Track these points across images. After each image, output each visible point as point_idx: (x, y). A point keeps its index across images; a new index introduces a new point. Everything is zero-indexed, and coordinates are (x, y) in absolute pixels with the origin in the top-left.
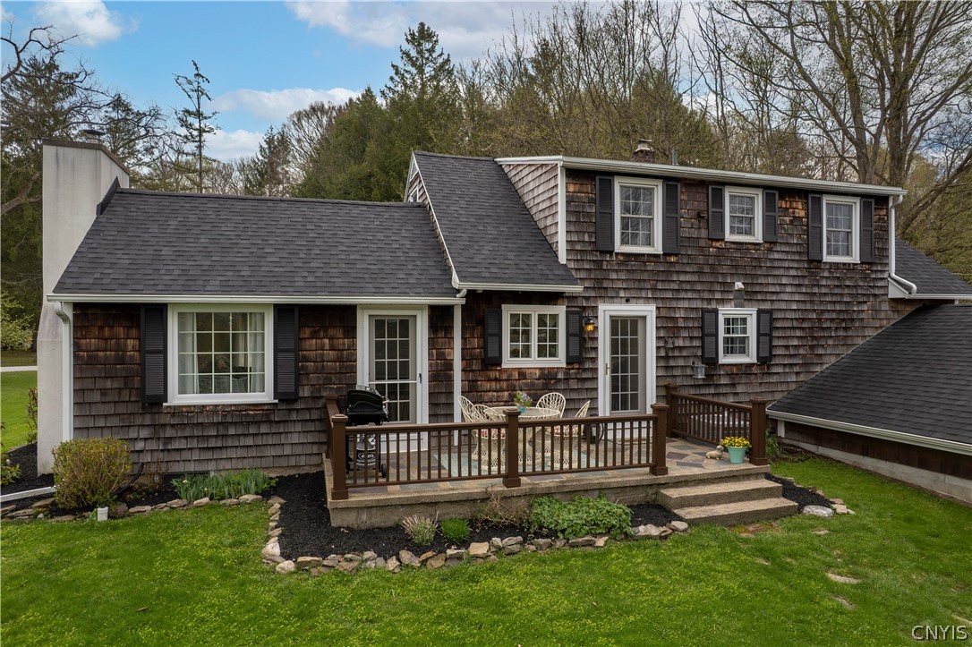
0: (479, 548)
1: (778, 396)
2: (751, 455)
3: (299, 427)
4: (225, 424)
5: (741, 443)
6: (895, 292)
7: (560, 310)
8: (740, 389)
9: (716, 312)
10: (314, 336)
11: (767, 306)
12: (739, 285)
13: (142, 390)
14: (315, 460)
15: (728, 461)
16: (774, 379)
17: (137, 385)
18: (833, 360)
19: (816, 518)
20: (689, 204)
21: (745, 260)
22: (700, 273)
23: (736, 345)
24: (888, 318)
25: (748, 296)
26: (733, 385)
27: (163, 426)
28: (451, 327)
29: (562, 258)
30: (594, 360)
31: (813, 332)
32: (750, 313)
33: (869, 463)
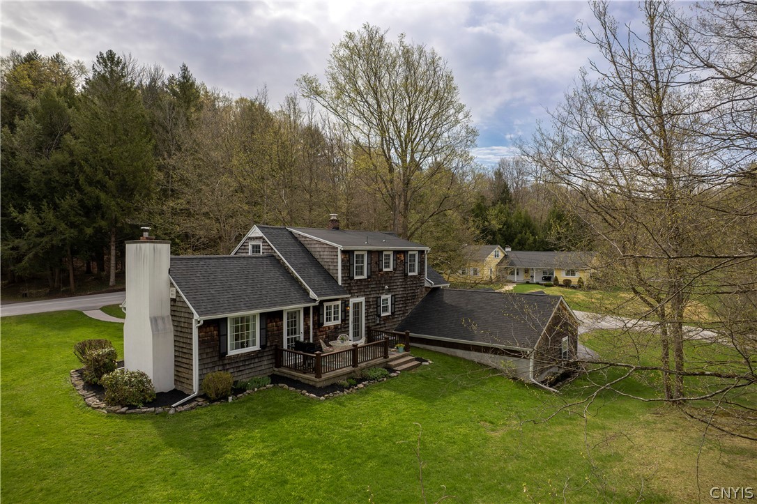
0: (361, 386)
1: (396, 326)
2: (406, 349)
3: (266, 358)
4: (245, 361)
5: (402, 346)
6: (427, 285)
7: (339, 303)
8: (386, 325)
9: (380, 297)
10: (271, 322)
11: (393, 294)
12: (387, 287)
13: (219, 351)
14: (271, 370)
15: (399, 352)
16: (395, 320)
17: (218, 349)
18: (410, 311)
19: (425, 365)
20: (375, 258)
21: (389, 278)
22: (376, 284)
23: (385, 309)
24: (425, 294)
25: (389, 291)
26: (384, 324)
27: (226, 364)
28: (309, 314)
29: (340, 283)
30: (348, 320)
31: (405, 301)
32: (389, 297)
33: (428, 347)
